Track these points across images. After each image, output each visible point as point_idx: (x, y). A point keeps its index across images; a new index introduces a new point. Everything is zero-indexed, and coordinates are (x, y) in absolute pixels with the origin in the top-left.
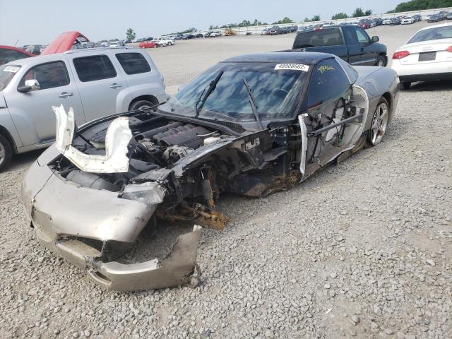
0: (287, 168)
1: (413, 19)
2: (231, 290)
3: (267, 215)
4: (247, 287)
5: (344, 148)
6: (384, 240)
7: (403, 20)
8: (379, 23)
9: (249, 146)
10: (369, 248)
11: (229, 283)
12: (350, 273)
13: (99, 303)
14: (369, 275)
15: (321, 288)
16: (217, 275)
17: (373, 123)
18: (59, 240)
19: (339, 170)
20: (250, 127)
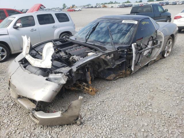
0: (125, 67)
1: (182, 3)
2: (96, 128)
3: (115, 89)
4: (103, 127)
5: (152, 59)
6: (171, 106)
7: (178, 3)
8: (167, 4)
9: (108, 57)
10: (164, 111)
11: (95, 124)
12: (154, 124)
13: (34, 130)
14: (164, 126)
15: (139, 131)
16: (90, 119)
17: (165, 48)
18: (18, 98)
19: (149, 69)
20: (110, 48)
